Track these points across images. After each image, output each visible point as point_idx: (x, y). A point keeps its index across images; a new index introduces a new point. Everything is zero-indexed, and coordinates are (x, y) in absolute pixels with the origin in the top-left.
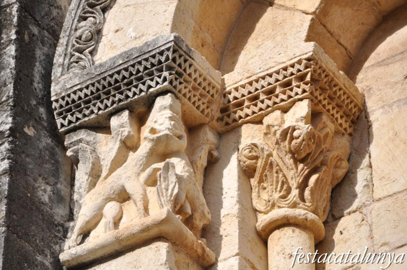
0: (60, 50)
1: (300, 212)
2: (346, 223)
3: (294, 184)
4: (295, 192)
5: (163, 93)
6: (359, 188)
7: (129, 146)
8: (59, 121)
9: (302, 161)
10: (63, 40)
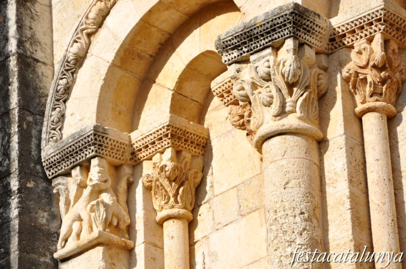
0: (44, 129)
1: (176, 211)
2: (203, 210)
3: (171, 195)
4: (172, 199)
5: (94, 157)
6: (208, 188)
7: (82, 186)
8: (47, 173)
9: (174, 181)
10: (45, 123)
